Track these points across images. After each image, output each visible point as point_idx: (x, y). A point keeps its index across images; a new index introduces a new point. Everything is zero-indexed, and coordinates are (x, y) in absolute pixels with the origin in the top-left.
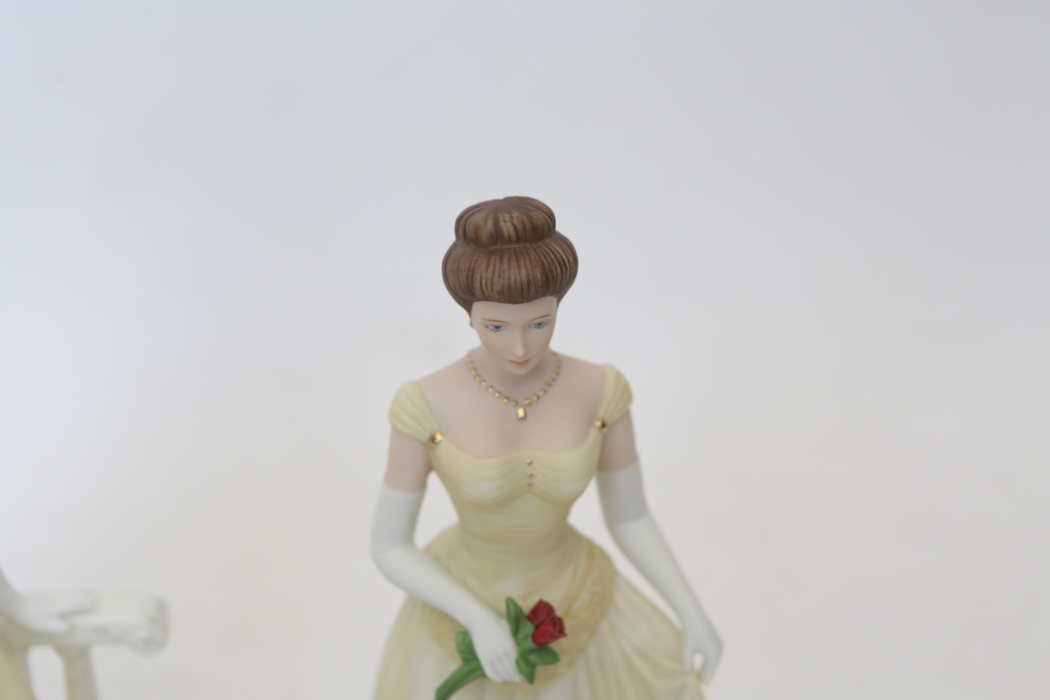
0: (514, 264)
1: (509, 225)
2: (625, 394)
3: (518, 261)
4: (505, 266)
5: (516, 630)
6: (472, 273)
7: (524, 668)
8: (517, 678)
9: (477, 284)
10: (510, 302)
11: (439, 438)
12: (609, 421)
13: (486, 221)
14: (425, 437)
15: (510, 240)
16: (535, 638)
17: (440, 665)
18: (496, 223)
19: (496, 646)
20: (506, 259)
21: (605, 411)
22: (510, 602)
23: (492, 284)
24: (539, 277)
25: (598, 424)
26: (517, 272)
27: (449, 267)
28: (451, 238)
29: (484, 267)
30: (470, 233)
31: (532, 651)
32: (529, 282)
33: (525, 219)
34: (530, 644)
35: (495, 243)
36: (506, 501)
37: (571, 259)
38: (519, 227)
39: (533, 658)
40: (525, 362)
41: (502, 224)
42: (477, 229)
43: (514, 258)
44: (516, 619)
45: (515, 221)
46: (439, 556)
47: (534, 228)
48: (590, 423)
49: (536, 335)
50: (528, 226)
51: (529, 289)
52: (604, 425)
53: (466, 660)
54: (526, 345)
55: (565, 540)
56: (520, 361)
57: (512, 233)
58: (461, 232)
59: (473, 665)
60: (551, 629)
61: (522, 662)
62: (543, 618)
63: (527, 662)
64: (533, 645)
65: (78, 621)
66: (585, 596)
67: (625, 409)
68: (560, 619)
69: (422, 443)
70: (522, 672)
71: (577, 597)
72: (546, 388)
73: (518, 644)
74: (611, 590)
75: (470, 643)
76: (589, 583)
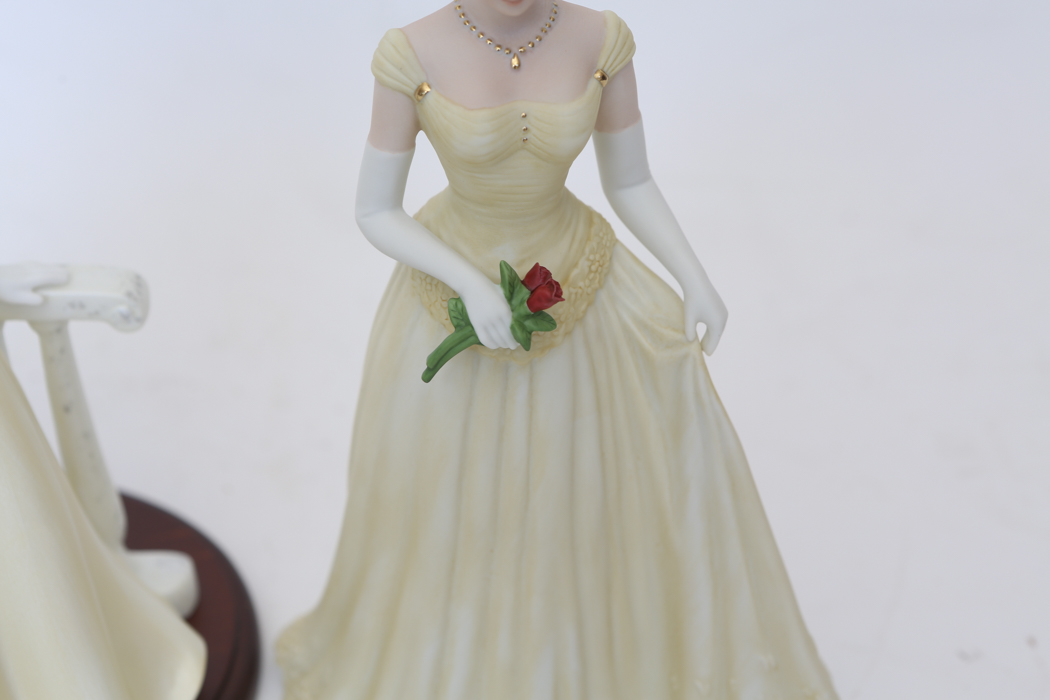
2: (628, 44)
5: (510, 297)
7: (519, 333)
8: (512, 345)
11: (426, 89)
12: (610, 74)
14: (411, 89)
16: (530, 303)
17: (432, 333)
19: (491, 311)
21: (604, 62)
22: (504, 266)
25: (598, 75)
31: (528, 317)
34: (525, 309)
36: (499, 158)
39: (528, 323)
40: (519, 1)
44: (510, 284)
46: (430, 222)
48: (589, 74)
52: (603, 78)
55: (562, 204)
56: (513, 0)
59: (466, 331)
60: (548, 293)
61: (517, 328)
62: (538, 281)
63: (523, 327)
64: (529, 311)
65: (52, 293)
66: (583, 264)
67: (627, 60)
68: (557, 283)
69: (409, 96)
70: (517, 339)
71: (575, 265)
72: (542, 34)
73: (513, 310)
74: (611, 258)
75: (463, 309)
76: (587, 250)
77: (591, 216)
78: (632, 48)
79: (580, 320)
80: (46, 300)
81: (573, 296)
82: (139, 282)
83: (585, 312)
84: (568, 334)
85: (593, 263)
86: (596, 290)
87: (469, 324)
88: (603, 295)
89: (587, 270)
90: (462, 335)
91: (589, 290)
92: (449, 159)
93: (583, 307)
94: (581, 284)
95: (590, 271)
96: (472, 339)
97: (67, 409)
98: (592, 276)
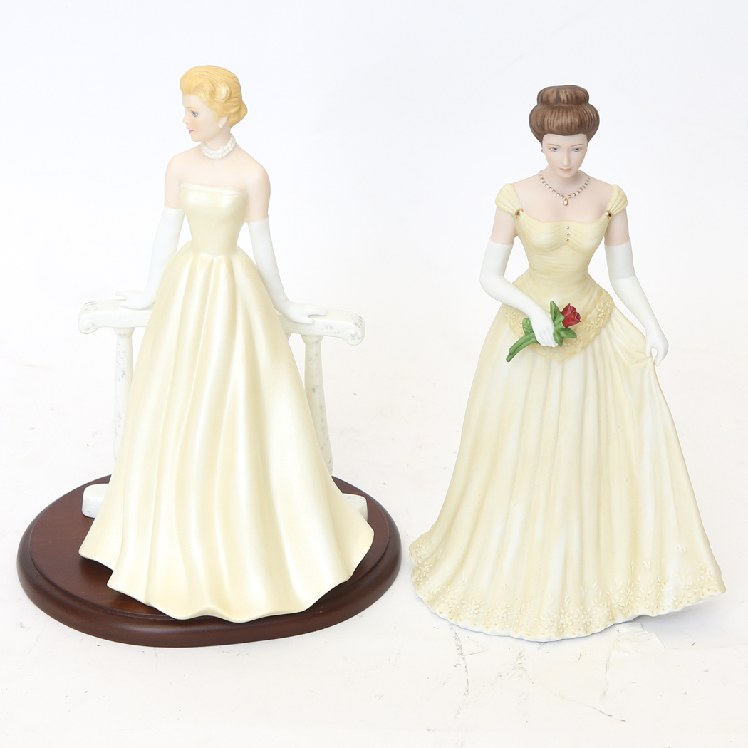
0: (565, 114)
1: (564, 95)
2: (624, 200)
3: (567, 112)
4: (560, 114)
5: (554, 319)
6: (544, 117)
7: (557, 338)
8: (554, 344)
9: (546, 123)
10: (562, 135)
11: (521, 212)
12: (613, 213)
13: (553, 92)
14: (514, 212)
15: (564, 103)
16: (564, 322)
18: (558, 93)
19: (544, 328)
20: (561, 111)
21: (610, 207)
22: (552, 303)
23: (553, 123)
24: (577, 121)
25: (607, 214)
26: (566, 119)
27: (533, 115)
28: (535, 103)
29: (550, 114)
30: (544, 99)
31: (562, 329)
32: (572, 123)
33: (573, 93)
34: (562, 326)
35: (556, 104)
36: (555, 247)
37: (595, 116)
38: (569, 96)
39: (562, 333)
40: (569, 170)
41: (561, 94)
42: (548, 96)
43: (565, 111)
44: (555, 312)
45: (567, 93)
46: (519, 285)
47: (577, 98)
48: (602, 213)
49: (575, 155)
50: (574, 96)
51: (571, 127)
52: (610, 215)
53: (526, 333)
54: (569, 160)
55: (585, 279)
56: (566, 168)
57: (565, 99)
58: (540, 98)
59: (531, 335)
60: (573, 317)
61: (556, 334)
62: (569, 312)
63: (559, 335)
64: (563, 326)
65: (317, 320)
66: (594, 313)
67: (623, 207)
68: (578, 315)
69: (512, 215)
70: (556, 341)
71: (590, 312)
72: (580, 190)
73: (555, 326)
74: (610, 314)
75: (530, 323)
76: (597, 306)
77: (601, 290)
78: (626, 202)
79: (591, 342)
80: (314, 322)
81: (588, 328)
82: (360, 319)
83: (594, 338)
84: (584, 348)
85: (600, 313)
86: (601, 328)
87: (532, 332)
88: (604, 332)
89: (596, 316)
90: (528, 339)
91: (597, 327)
92: (529, 249)
93: (593, 335)
94: (593, 322)
95: (598, 317)
96: (533, 340)
97: (314, 390)
98: (599, 320)
